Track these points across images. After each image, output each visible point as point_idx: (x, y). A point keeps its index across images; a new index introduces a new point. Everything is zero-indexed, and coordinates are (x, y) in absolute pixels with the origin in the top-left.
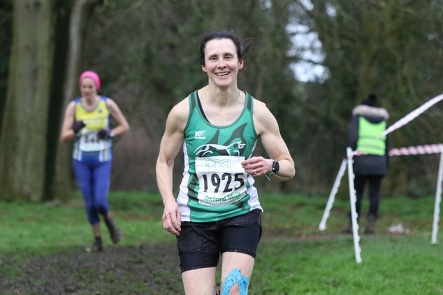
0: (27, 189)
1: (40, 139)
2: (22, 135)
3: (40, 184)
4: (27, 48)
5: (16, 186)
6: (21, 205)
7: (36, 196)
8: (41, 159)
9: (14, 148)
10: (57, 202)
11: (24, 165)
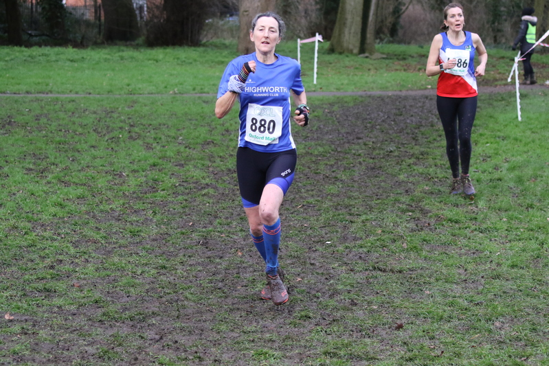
0: (351, 47)
1: (358, 19)
2: (349, 17)
3: (358, 44)
5: (345, 45)
6: (347, 56)
7: (356, 51)
8: (359, 30)
9: (345, 24)
10: (367, 54)
11: (350, 33)
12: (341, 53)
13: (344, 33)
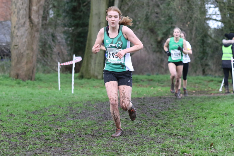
0: (96, 74)
4: (96, 14)
5: (92, 72)
6: (94, 80)
7: (100, 77)
9: (91, 56)
11: (95, 63)
12: (89, 79)
13: (91, 63)
